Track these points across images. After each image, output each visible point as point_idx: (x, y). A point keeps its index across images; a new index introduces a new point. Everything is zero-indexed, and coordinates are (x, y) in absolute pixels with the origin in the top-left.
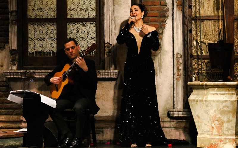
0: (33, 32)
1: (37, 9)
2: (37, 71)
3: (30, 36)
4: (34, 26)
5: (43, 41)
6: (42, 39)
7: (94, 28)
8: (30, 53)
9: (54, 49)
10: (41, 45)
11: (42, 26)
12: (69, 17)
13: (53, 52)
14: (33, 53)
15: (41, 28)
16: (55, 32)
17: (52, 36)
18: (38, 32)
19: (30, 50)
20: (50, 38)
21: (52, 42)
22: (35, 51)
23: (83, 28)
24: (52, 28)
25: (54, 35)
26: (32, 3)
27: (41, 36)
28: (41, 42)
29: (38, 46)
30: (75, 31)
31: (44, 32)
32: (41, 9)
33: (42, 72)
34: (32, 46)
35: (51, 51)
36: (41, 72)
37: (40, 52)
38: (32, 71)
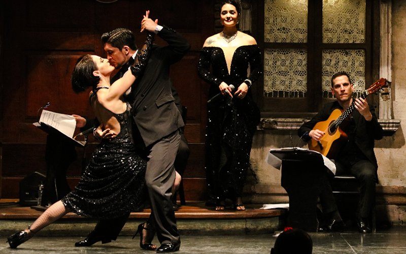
0: (271, 63)
1: (278, 30)
2: (280, 120)
3: (266, 68)
4: (273, 53)
5: (286, 76)
6: (285, 74)
7: (362, 59)
8: (266, 94)
9: (302, 88)
10: (283, 82)
11: (285, 54)
12: (325, 41)
13: (301, 93)
14: (270, 94)
15: (283, 57)
16: (304, 63)
17: (300, 69)
18: (278, 63)
19: (266, 89)
20: (296, 71)
21: (300, 78)
22: (274, 91)
23: (346, 59)
24: (300, 57)
25: (303, 68)
26: (271, 21)
27: (283, 68)
28: (283, 78)
29: (278, 83)
30: (333, 62)
31: (288, 63)
32: (284, 29)
33: (288, 121)
34: (270, 83)
35: (298, 90)
36: (286, 121)
37: (281, 92)
38: (272, 120)
